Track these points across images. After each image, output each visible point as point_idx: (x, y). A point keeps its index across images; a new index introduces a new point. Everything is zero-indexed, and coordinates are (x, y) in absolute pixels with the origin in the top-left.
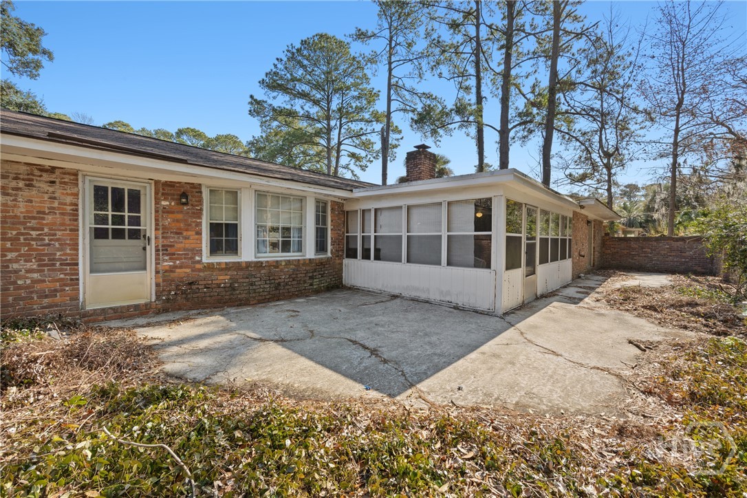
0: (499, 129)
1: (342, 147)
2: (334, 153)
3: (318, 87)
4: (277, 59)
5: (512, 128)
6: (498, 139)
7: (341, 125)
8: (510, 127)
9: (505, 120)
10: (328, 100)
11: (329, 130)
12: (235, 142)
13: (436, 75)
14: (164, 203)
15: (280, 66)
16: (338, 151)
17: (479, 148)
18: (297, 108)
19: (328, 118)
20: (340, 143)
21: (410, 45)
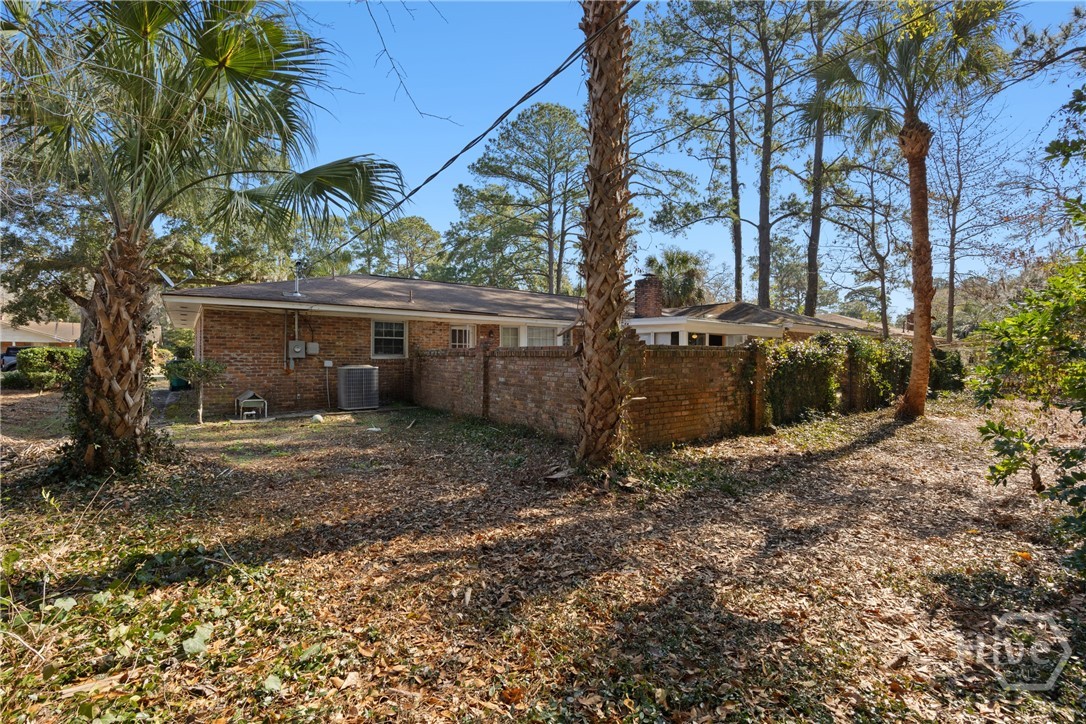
0: (758, 224)
1: (567, 238)
2: (557, 244)
3: (536, 164)
4: (490, 140)
5: (774, 223)
6: (757, 235)
7: (565, 209)
8: (771, 222)
9: (765, 212)
10: (549, 181)
11: (550, 217)
12: (422, 227)
13: (685, 152)
14: (482, 337)
15: (492, 147)
16: (562, 243)
17: (736, 245)
18: (512, 191)
19: (549, 202)
20: (564, 233)
21: (650, 111)
